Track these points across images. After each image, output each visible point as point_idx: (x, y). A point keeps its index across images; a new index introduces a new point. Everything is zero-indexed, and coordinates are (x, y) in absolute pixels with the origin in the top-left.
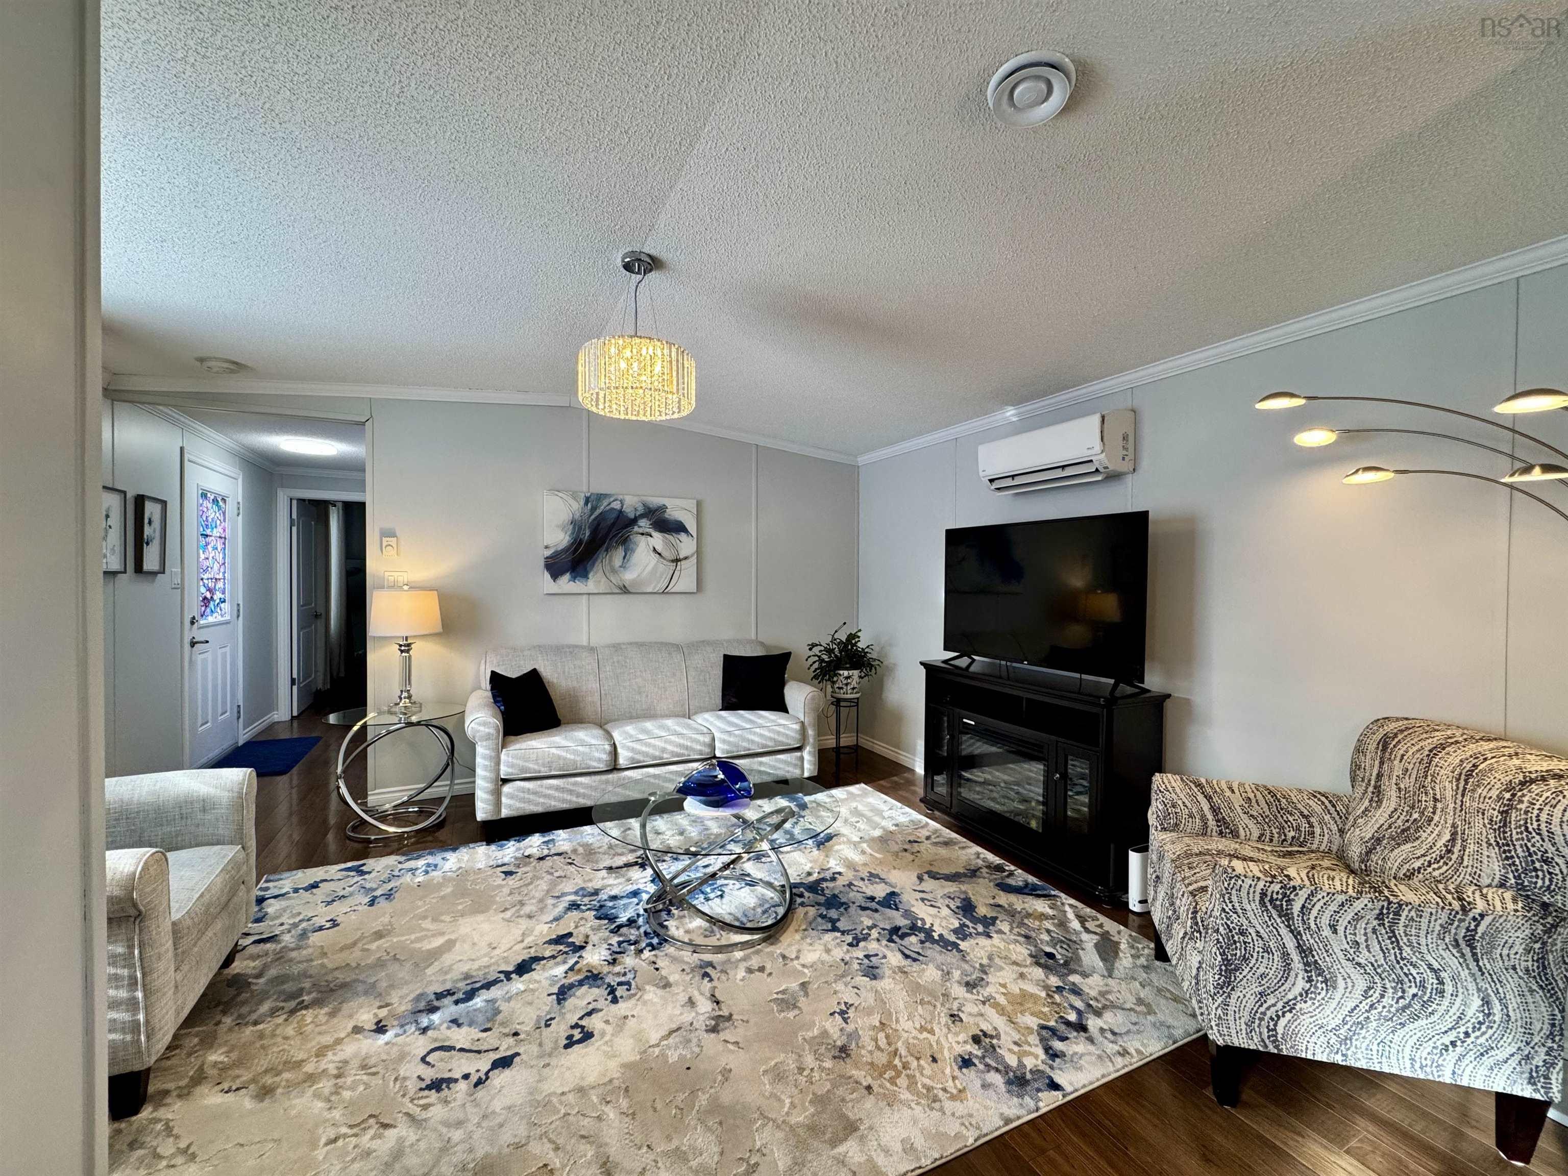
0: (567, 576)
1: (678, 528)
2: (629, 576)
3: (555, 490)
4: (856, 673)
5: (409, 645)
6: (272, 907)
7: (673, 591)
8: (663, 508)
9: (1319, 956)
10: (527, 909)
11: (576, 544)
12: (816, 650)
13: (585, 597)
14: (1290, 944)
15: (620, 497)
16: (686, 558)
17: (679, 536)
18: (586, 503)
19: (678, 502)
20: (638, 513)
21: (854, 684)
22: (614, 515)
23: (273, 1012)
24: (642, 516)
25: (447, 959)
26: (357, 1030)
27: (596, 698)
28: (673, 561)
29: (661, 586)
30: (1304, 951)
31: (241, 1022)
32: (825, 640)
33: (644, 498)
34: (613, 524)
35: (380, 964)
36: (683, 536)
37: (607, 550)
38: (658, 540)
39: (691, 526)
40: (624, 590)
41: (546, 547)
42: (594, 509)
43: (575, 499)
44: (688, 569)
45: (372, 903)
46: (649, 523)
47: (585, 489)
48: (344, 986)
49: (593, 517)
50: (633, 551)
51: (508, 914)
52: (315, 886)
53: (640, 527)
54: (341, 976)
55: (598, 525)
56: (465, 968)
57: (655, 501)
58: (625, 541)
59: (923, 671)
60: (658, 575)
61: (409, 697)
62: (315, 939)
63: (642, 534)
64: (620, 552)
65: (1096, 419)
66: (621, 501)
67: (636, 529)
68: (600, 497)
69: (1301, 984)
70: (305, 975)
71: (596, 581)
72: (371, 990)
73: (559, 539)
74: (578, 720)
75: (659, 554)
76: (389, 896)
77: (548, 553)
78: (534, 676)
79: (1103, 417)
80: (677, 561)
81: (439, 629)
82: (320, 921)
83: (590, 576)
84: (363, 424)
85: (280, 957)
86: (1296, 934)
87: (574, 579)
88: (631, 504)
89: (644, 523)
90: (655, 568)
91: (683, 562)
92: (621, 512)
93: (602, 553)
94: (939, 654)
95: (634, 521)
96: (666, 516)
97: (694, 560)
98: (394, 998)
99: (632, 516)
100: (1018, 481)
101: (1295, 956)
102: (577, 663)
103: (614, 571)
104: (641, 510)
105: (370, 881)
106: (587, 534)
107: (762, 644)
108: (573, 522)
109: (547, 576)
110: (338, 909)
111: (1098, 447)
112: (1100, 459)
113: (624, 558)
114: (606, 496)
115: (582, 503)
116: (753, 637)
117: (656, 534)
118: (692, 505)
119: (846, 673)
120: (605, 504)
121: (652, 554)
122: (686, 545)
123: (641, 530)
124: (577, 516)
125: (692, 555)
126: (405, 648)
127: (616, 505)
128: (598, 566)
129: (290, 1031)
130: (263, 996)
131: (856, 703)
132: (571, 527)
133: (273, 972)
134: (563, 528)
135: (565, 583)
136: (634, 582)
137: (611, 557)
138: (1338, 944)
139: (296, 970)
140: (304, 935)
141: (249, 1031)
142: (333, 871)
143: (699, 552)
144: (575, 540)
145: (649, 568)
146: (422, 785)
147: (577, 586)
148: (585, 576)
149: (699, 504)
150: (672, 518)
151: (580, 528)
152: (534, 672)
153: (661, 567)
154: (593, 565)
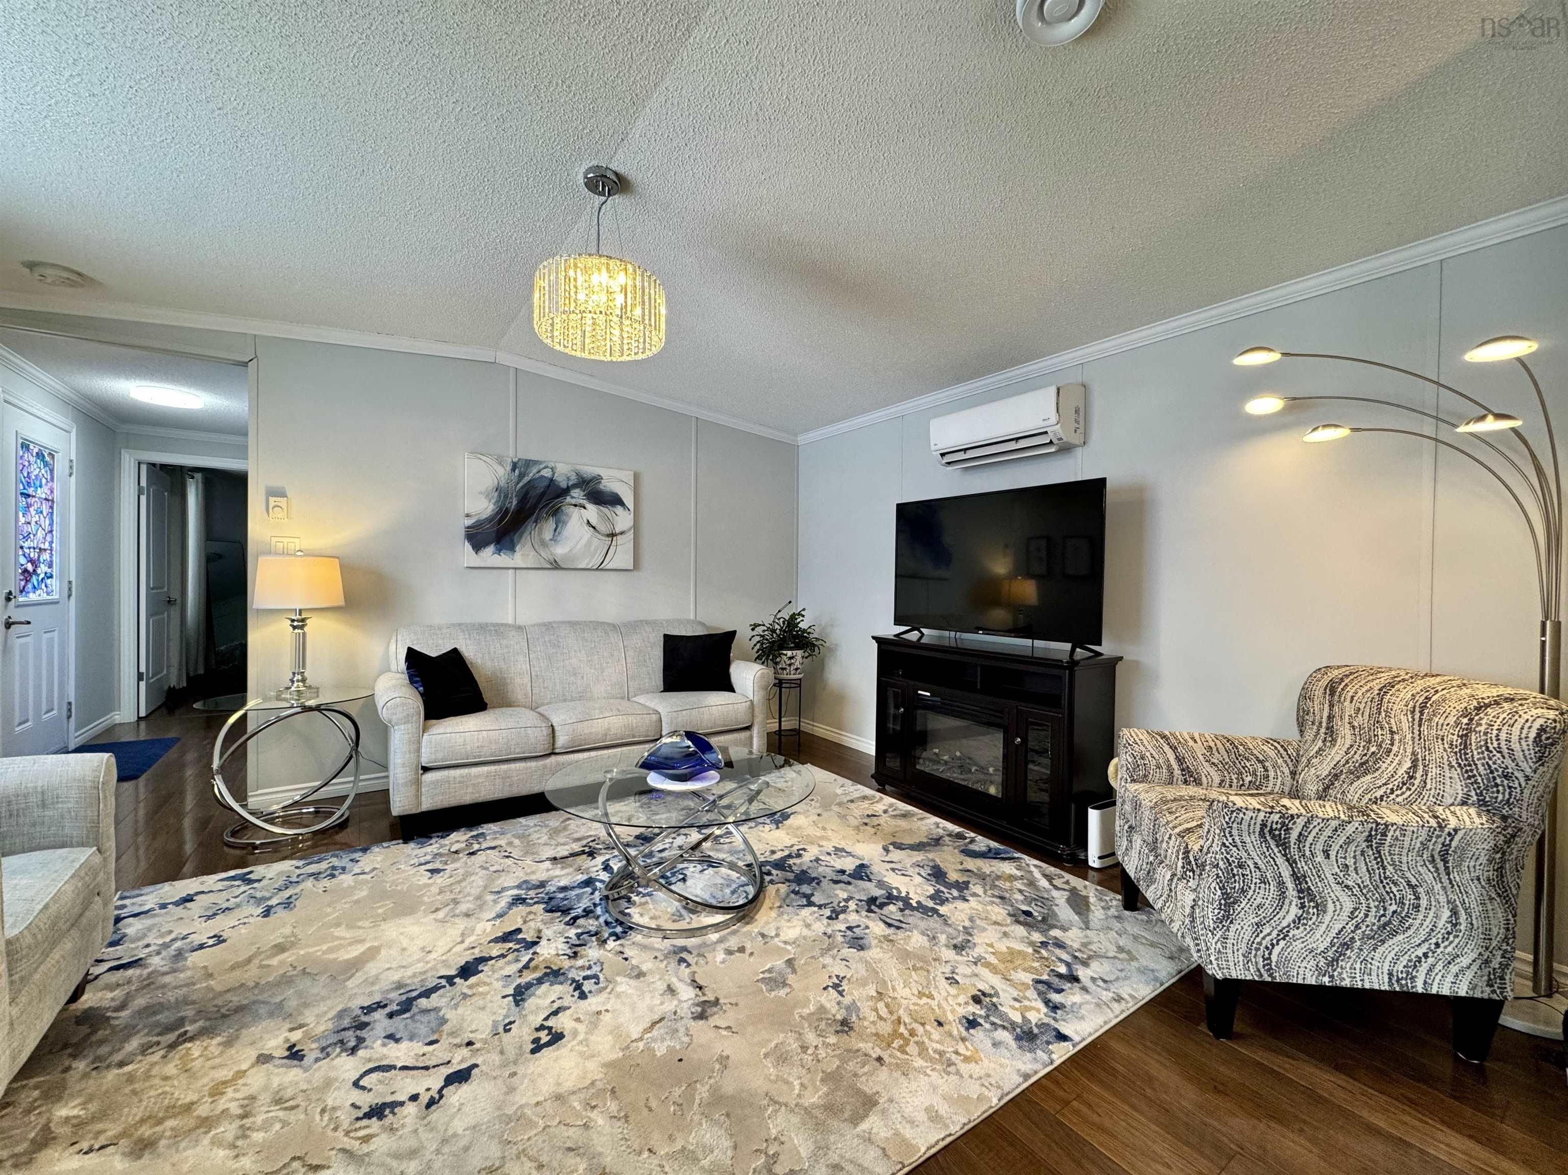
0: (491, 549)
1: (615, 500)
2: (560, 551)
3: (477, 453)
4: (799, 653)
5: (303, 620)
6: (132, 927)
7: (607, 567)
8: (599, 478)
9: (1312, 882)
10: (463, 907)
11: (502, 513)
12: (759, 630)
13: (510, 573)
14: (1286, 872)
15: (551, 464)
16: (622, 533)
17: (614, 509)
18: (513, 470)
19: (614, 473)
20: (571, 483)
21: (797, 664)
22: (546, 483)
23: (145, 1050)
24: (575, 486)
25: (372, 968)
26: (264, 1059)
27: (526, 680)
28: (608, 536)
29: (595, 562)
30: (1298, 878)
31: (99, 1065)
32: (768, 621)
33: (578, 467)
34: (543, 494)
35: (285, 981)
36: (619, 509)
37: (536, 522)
38: (592, 512)
39: (628, 500)
40: (555, 566)
41: (468, 516)
42: (521, 476)
43: (500, 464)
44: (625, 544)
45: (267, 913)
46: (582, 493)
47: (511, 453)
48: (240, 1009)
49: (521, 484)
50: (565, 523)
51: (441, 915)
52: (189, 899)
53: (573, 497)
54: (236, 999)
55: (527, 493)
56: (396, 976)
57: (589, 470)
58: (556, 512)
59: (875, 645)
60: (593, 548)
61: (303, 680)
62: (193, 959)
63: (575, 505)
64: (550, 524)
65: (1052, 390)
66: (552, 468)
67: (568, 499)
68: (529, 463)
69: (1294, 911)
70: (186, 1002)
71: (523, 554)
72: (278, 1011)
73: (482, 507)
74: (505, 702)
75: (594, 528)
76: (288, 904)
77: (469, 522)
78: (455, 656)
79: (1058, 389)
80: (612, 535)
81: (341, 602)
82: (197, 939)
83: (517, 548)
84: (245, 364)
85: (148, 983)
86: (1291, 862)
87: (499, 551)
88: (563, 472)
89: (577, 493)
90: (589, 544)
91: (619, 537)
92: (551, 480)
93: (530, 525)
94: (891, 630)
95: (566, 491)
96: (601, 487)
97: (630, 535)
98: (309, 1017)
99: (564, 485)
100: (970, 455)
101: (1290, 884)
102: (505, 642)
103: (544, 544)
104: (574, 479)
105: (260, 891)
106: (515, 502)
107: (703, 624)
108: (498, 489)
109: (468, 546)
110: (222, 924)
111: (1054, 418)
112: (1056, 431)
113: (555, 530)
114: (536, 462)
115: (509, 468)
116: (692, 617)
117: (590, 506)
118: (629, 477)
119: (789, 653)
120: (535, 471)
121: (586, 528)
122: (623, 519)
123: (574, 501)
124: (502, 483)
125: (630, 530)
126: (299, 624)
127: (547, 473)
128: (526, 536)
129: (171, 1069)
130: (129, 1032)
131: (798, 684)
132: (496, 494)
133: (140, 1002)
134: (487, 495)
135: (489, 556)
136: (566, 557)
137: (541, 530)
138: (1330, 869)
139: (171, 996)
140: (179, 955)
141: (112, 1076)
142: (211, 881)
143: (636, 527)
144: (501, 509)
145: (583, 541)
146: (317, 784)
147: (503, 560)
148: (512, 548)
149: (636, 477)
150: (608, 489)
151: (506, 496)
152: (455, 651)
153: (596, 542)
154: (521, 537)
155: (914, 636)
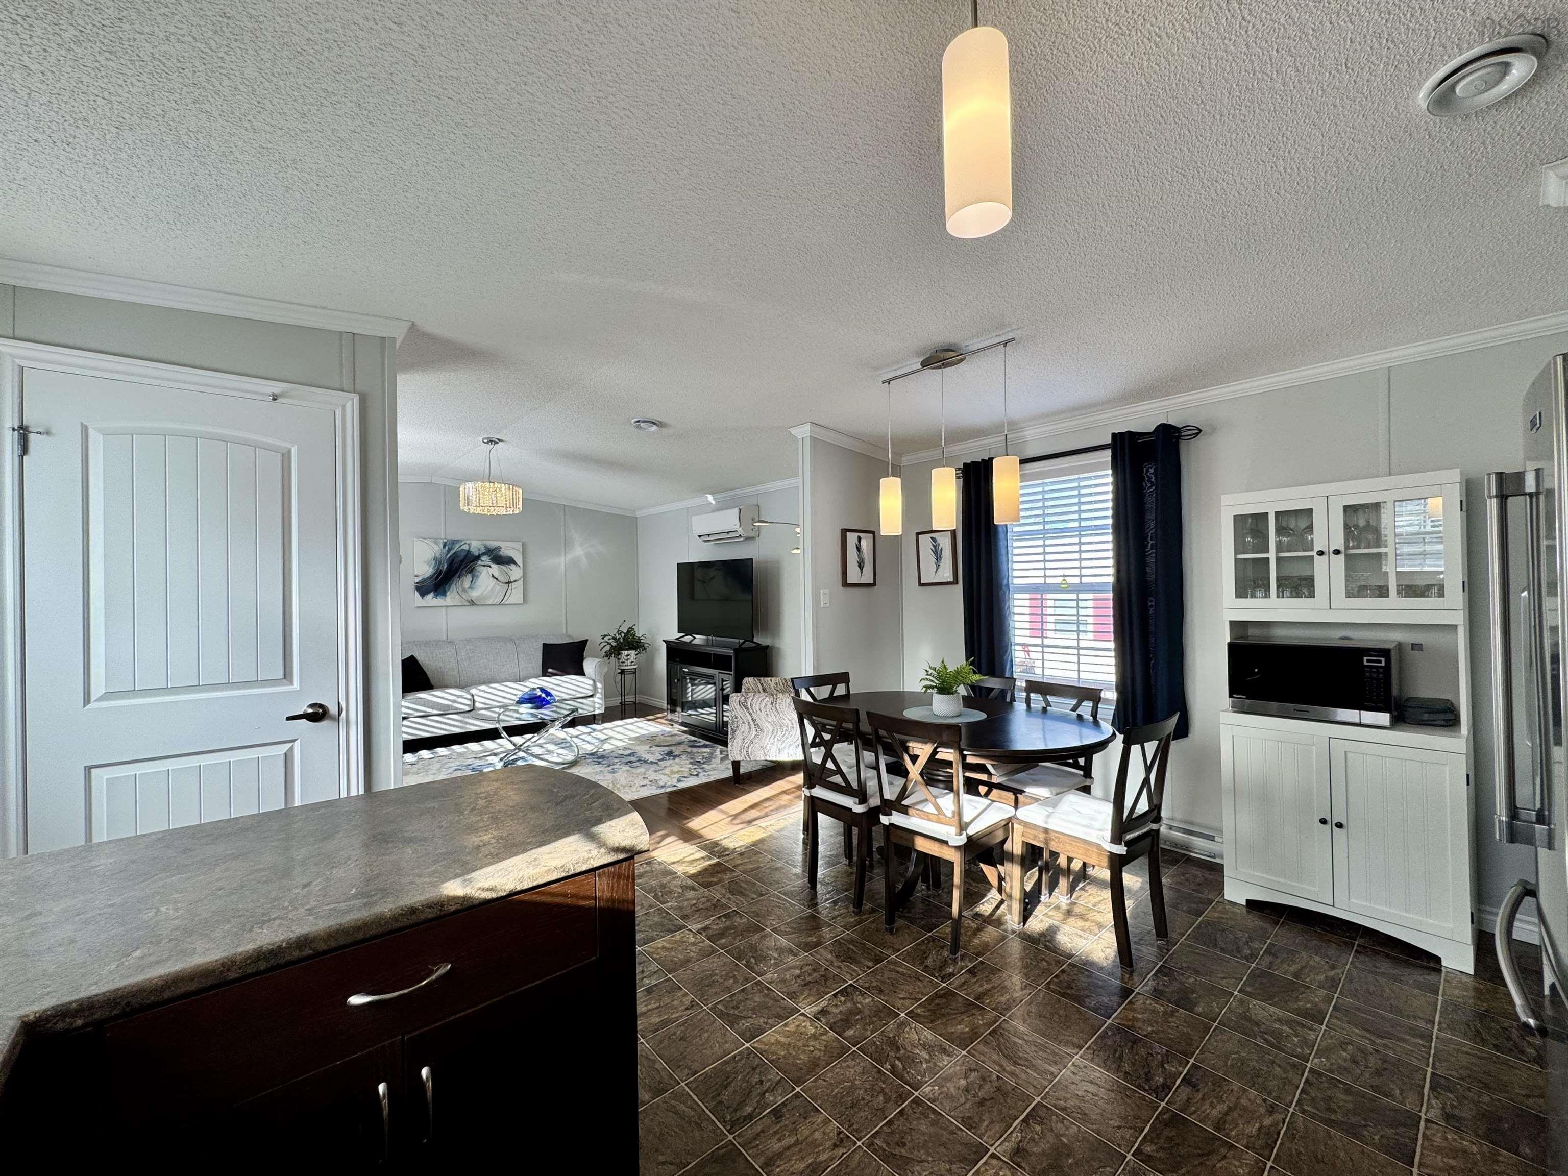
0: (432, 595)
1: (510, 561)
2: (474, 594)
3: (422, 538)
4: (633, 652)
7: (506, 603)
8: (499, 548)
9: (758, 721)
11: (438, 573)
12: (606, 639)
13: (444, 610)
14: (750, 719)
15: (468, 542)
16: (515, 581)
17: (510, 567)
18: (444, 546)
19: (509, 544)
20: (481, 552)
21: (632, 659)
22: (463, 554)
24: (484, 554)
27: (456, 673)
28: (506, 583)
29: (498, 600)
30: (754, 720)
32: (613, 632)
33: (485, 543)
34: (462, 561)
36: (513, 566)
37: (459, 577)
38: (495, 569)
39: (519, 560)
40: (472, 603)
41: (416, 576)
42: (449, 550)
43: (436, 543)
44: (517, 589)
46: (488, 558)
47: (442, 536)
49: (449, 555)
50: (478, 577)
53: (482, 561)
55: (453, 560)
57: (493, 544)
58: (472, 571)
59: (665, 645)
60: (496, 593)
63: (484, 566)
64: (469, 578)
65: (736, 510)
66: (469, 544)
67: (480, 562)
68: (454, 542)
69: (755, 733)
71: (452, 597)
73: (426, 570)
74: (443, 686)
75: (497, 579)
77: (417, 580)
78: (412, 660)
79: (740, 510)
80: (509, 583)
83: (448, 594)
86: (751, 714)
87: (436, 596)
88: (476, 546)
89: (485, 559)
90: (493, 590)
91: (513, 584)
92: (469, 551)
93: (456, 579)
94: (674, 634)
95: (478, 558)
96: (501, 553)
97: (521, 582)
99: (476, 554)
100: (711, 538)
101: (751, 722)
102: (442, 651)
103: (464, 590)
104: (483, 550)
106: (445, 566)
107: (569, 636)
108: (435, 559)
109: (417, 595)
111: (738, 526)
112: (740, 531)
113: (472, 581)
114: (458, 541)
115: (441, 546)
116: (564, 631)
117: (494, 566)
118: (519, 546)
119: (626, 652)
120: (458, 546)
121: (492, 579)
122: (515, 573)
123: (483, 563)
124: (438, 555)
125: (520, 579)
127: (466, 547)
128: (453, 586)
131: (634, 672)
132: (434, 562)
134: (428, 563)
135: (430, 599)
136: (478, 598)
137: (462, 582)
138: (763, 715)
143: (524, 577)
144: (437, 571)
145: (489, 588)
147: (439, 601)
148: (444, 594)
149: (524, 545)
150: (505, 555)
151: (440, 563)
152: (412, 656)
153: (498, 588)
154: (450, 587)
155: (688, 639)
